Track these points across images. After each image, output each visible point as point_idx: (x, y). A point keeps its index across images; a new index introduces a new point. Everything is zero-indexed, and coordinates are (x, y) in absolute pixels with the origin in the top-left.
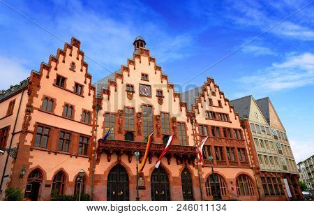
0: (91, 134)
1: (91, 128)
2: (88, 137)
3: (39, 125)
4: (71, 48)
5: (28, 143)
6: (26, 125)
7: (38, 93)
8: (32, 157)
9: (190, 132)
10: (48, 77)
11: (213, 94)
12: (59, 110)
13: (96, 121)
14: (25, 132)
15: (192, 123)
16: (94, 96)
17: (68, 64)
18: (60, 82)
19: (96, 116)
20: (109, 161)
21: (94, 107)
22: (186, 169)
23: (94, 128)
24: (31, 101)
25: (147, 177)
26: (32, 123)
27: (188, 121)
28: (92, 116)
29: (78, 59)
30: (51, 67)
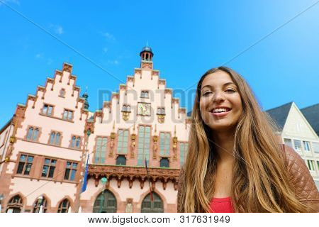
2: (76, 163)
3: (22, 154)
4: (61, 74)
5: (10, 172)
7: (22, 124)
8: (13, 184)
10: (33, 107)
12: (44, 137)
14: (7, 161)
16: (86, 120)
17: (57, 92)
20: (96, 186)
21: (85, 132)
23: (83, 153)
24: (15, 132)
25: (137, 203)
26: (15, 152)
28: (83, 141)
29: (69, 84)
30: (37, 97)
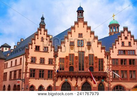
0: (53, 69)
1: (53, 66)
2: (52, 71)
3: (31, 69)
4: (41, 30)
5: (28, 77)
6: (26, 70)
7: (29, 56)
8: (30, 81)
9: (105, 64)
10: (32, 48)
11: (126, 38)
12: (38, 61)
13: (55, 62)
14: (26, 73)
15: (108, 58)
16: (54, 51)
17: (40, 39)
18: (37, 48)
19: (55, 60)
20: (62, 80)
21: (54, 56)
22: (101, 83)
23: (54, 66)
24: (27, 60)
25: (80, 87)
26: (28, 69)
27: (105, 57)
28: (54, 61)
29: (44, 34)
30: (32, 43)
